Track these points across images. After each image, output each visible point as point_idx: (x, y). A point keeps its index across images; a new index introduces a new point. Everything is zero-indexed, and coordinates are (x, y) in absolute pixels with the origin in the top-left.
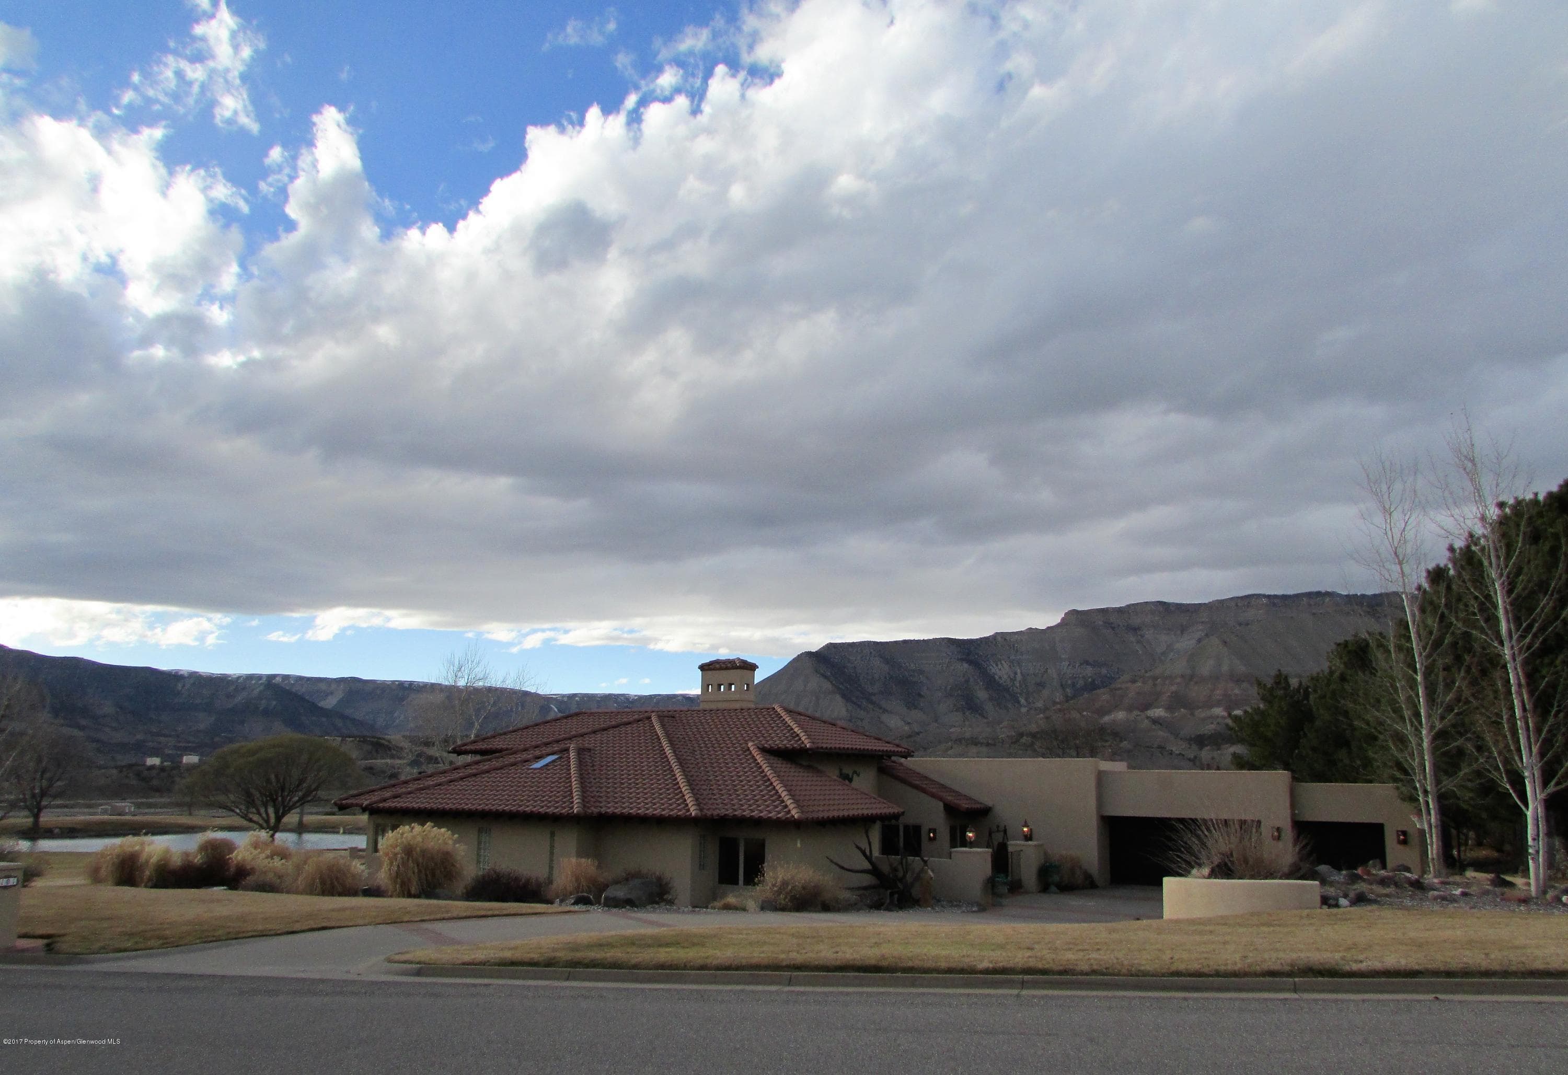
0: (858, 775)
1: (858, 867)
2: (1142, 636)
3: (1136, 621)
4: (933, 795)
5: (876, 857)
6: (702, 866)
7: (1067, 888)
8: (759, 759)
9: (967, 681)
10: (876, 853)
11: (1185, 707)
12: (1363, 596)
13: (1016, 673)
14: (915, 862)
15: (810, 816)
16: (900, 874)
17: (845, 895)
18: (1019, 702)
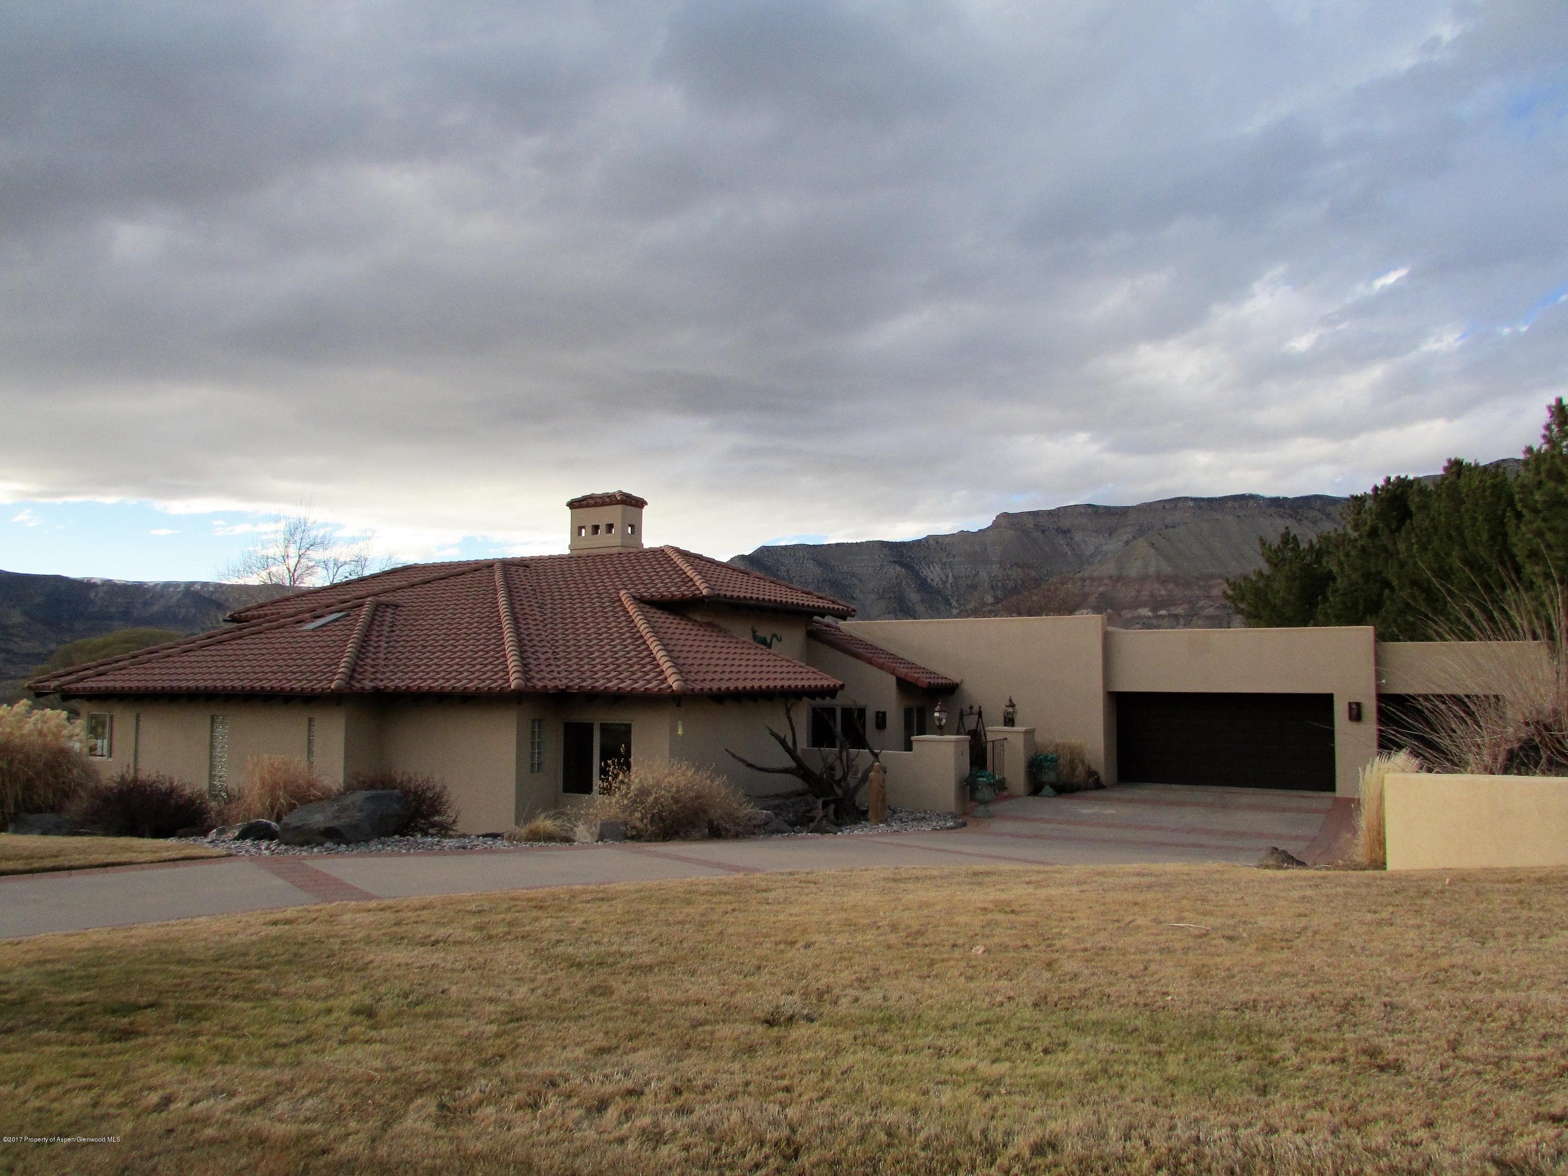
0: (780, 640)
1: (776, 765)
2: (1072, 539)
3: (1066, 523)
4: (881, 667)
5: (803, 750)
6: (536, 767)
7: (1065, 789)
8: (632, 609)
9: (899, 584)
10: (803, 743)
11: (1112, 609)
12: (1285, 499)
13: (947, 576)
14: (862, 756)
15: (698, 686)
16: (838, 774)
17: (748, 810)
18: (950, 605)
